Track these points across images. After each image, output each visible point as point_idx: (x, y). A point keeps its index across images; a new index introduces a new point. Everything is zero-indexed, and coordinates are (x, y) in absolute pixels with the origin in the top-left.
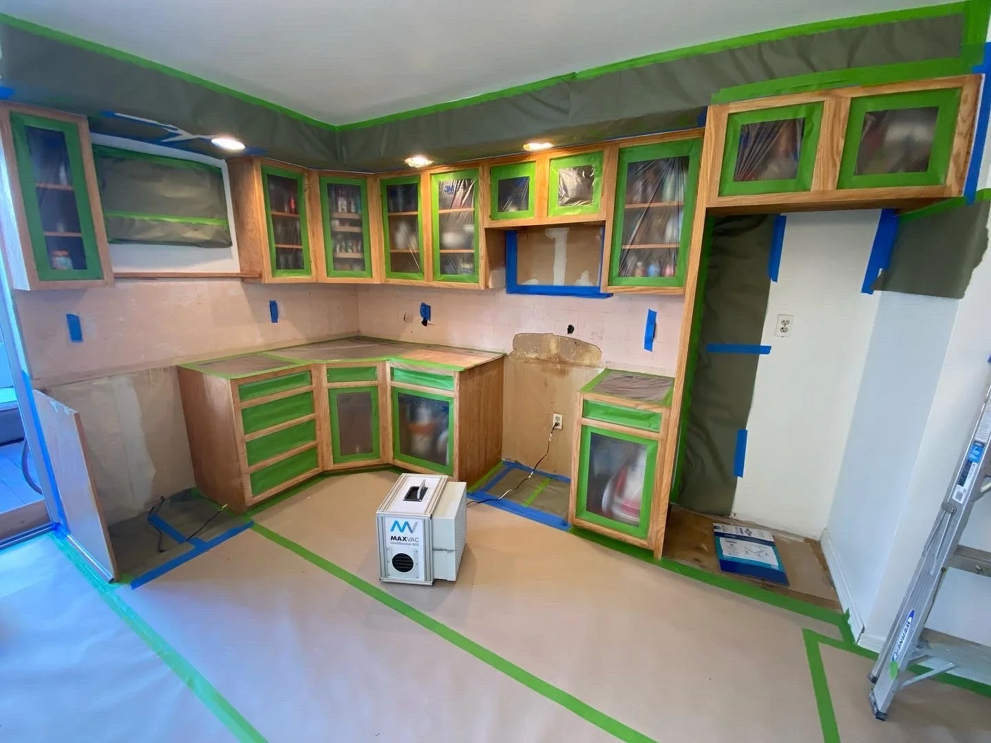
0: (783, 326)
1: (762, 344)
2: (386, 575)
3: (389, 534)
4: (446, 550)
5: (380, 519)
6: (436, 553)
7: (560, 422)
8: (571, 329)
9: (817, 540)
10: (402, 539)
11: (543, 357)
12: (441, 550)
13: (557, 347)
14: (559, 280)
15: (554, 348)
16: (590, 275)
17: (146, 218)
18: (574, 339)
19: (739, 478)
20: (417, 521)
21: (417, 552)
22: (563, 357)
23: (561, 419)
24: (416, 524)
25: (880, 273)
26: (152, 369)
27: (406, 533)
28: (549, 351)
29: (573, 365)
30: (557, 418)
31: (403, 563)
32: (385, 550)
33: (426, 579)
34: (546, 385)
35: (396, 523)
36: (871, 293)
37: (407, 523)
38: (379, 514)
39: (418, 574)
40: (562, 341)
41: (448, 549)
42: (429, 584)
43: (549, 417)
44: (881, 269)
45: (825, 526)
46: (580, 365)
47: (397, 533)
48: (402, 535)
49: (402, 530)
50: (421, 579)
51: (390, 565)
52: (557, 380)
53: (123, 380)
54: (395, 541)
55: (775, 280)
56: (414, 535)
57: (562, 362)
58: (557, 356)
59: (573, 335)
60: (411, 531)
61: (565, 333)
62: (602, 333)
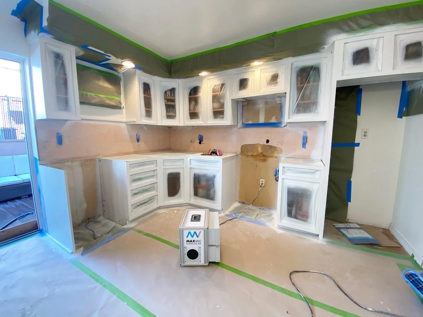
0: (364, 134)
1: (356, 142)
2: (184, 262)
3: (185, 239)
4: (215, 246)
5: (181, 231)
6: (210, 248)
7: (264, 183)
8: (268, 141)
9: (387, 228)
10: (193, 241)
11: (255, 154)
12: (213, 246)
13: (262, 150)
14: (262, 120)
15: (260, 150)
16: (276, 118)
17: (93, 94)
18: (269, 145)
19: (349, 203)
20: (200, 231)
21: (200, 248)
22: (264, 153)
23: (264, 181)
24: (200, 232)
25: (404, 109)
26: (89, 159)
27: (195, 238)
28: (258, 152)
29: (269, 157)
30: (262, 181)
31: (193, 254)
32: (184, 248)
33: (205, 262)
34: (257, 166)
35: (190, 233)
36: (401, 118)
37: (195, 232)
38: (180, 229)
39: (201, 260)
40: (263, 146)
41: (216, 245)
42: (206, 265)
43: (259, 180)
44: (404, 108)
45: (391, 222)
46: (272, 157)
47: (190, 238)
48: (192, 239)
49: (192, 237)
50: (202, 262)
51: (186, 256)
52: (261, 164)
53: (77, 163)
54: (189, 243)
55: (359, 115)
56: (199, 239)
57: (264, 156)
58: (262, 153)
59: (269, 144)
60: (198, 237)
61: (265, 143)
62: (282, 142)
